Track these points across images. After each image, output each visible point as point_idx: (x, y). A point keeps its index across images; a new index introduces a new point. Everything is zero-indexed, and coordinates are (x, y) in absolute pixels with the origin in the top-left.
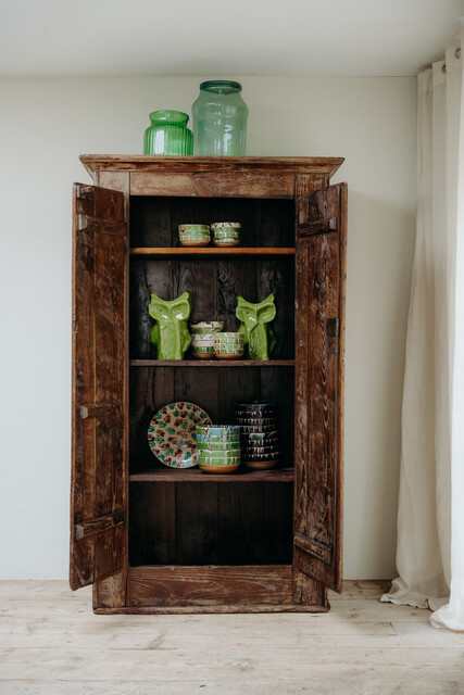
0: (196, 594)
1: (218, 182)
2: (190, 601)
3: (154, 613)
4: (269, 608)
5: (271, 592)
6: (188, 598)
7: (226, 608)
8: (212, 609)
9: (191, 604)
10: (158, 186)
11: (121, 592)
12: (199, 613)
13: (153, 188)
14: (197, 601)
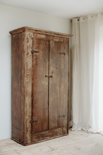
0: (46, 136)
1: (50, 37)
2: (44, 138)
3: (38, 143)
4: (59, 136)
5: (59, 132)
6: (44, 137)
7: (51, 138)
8: (49, 139)
9: (45, 139)
10: (39, 37)
11: (30, 139)
12: (47, 140)
13: (38, 37)
14: (46, 138)
